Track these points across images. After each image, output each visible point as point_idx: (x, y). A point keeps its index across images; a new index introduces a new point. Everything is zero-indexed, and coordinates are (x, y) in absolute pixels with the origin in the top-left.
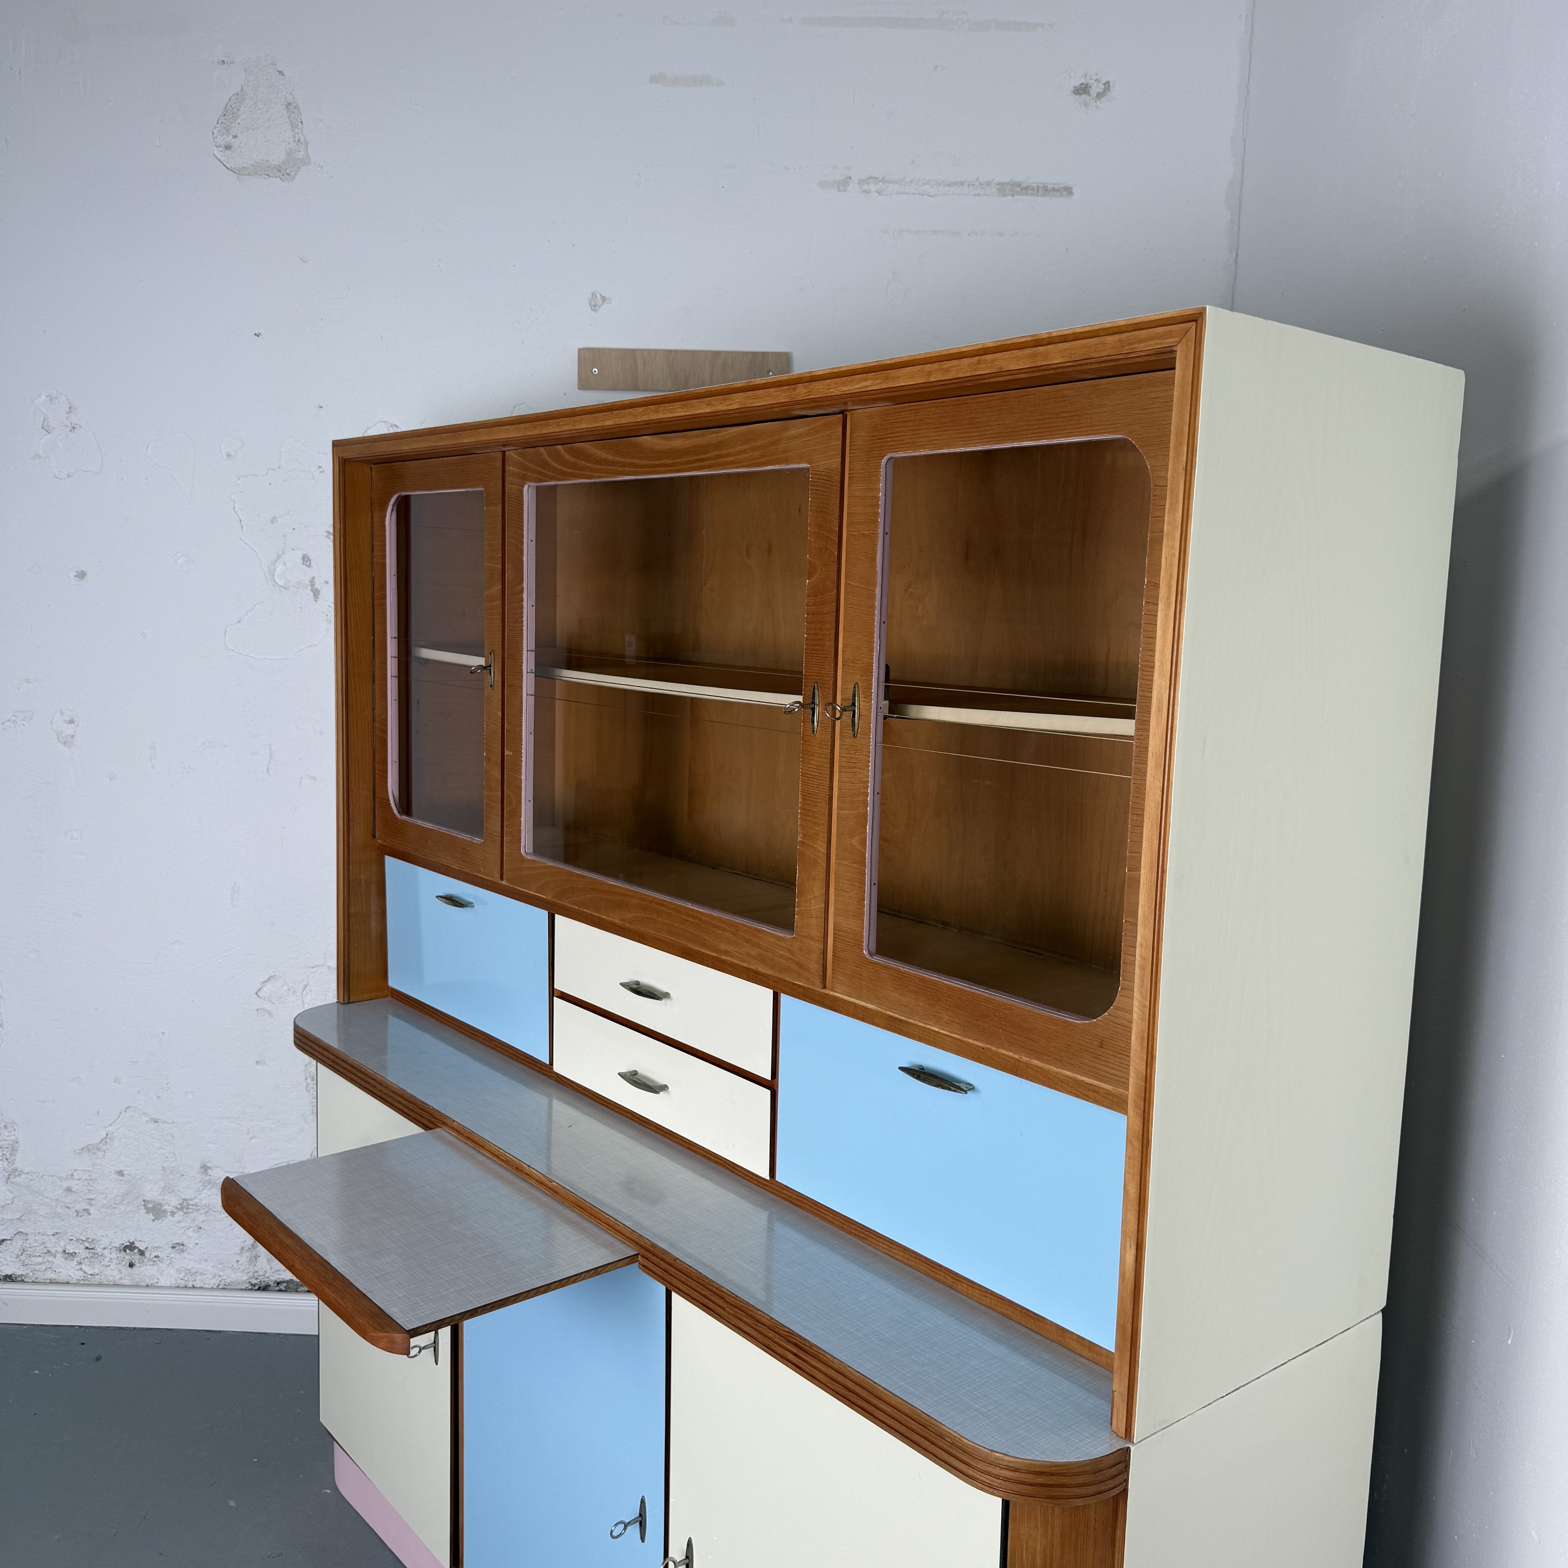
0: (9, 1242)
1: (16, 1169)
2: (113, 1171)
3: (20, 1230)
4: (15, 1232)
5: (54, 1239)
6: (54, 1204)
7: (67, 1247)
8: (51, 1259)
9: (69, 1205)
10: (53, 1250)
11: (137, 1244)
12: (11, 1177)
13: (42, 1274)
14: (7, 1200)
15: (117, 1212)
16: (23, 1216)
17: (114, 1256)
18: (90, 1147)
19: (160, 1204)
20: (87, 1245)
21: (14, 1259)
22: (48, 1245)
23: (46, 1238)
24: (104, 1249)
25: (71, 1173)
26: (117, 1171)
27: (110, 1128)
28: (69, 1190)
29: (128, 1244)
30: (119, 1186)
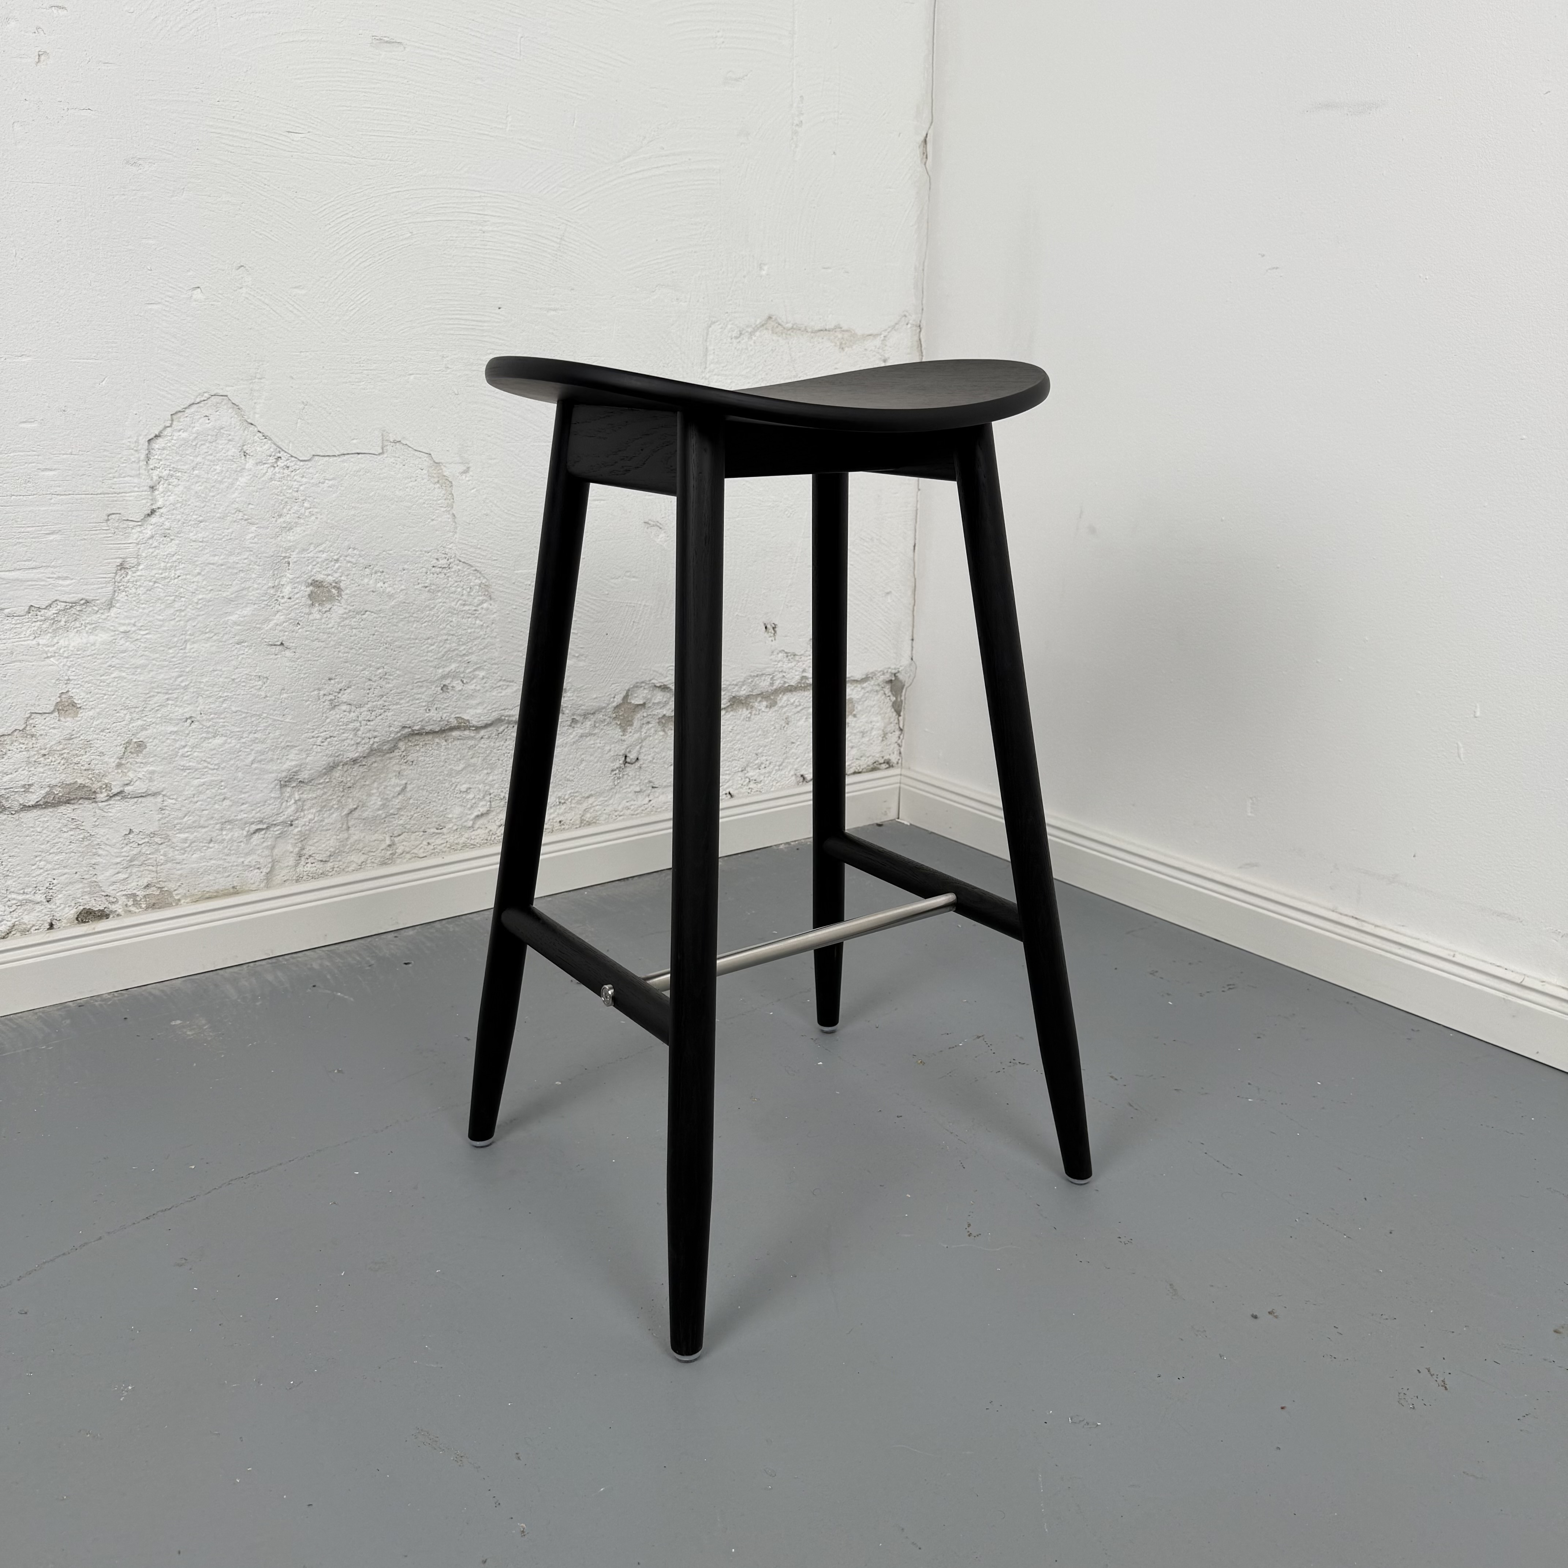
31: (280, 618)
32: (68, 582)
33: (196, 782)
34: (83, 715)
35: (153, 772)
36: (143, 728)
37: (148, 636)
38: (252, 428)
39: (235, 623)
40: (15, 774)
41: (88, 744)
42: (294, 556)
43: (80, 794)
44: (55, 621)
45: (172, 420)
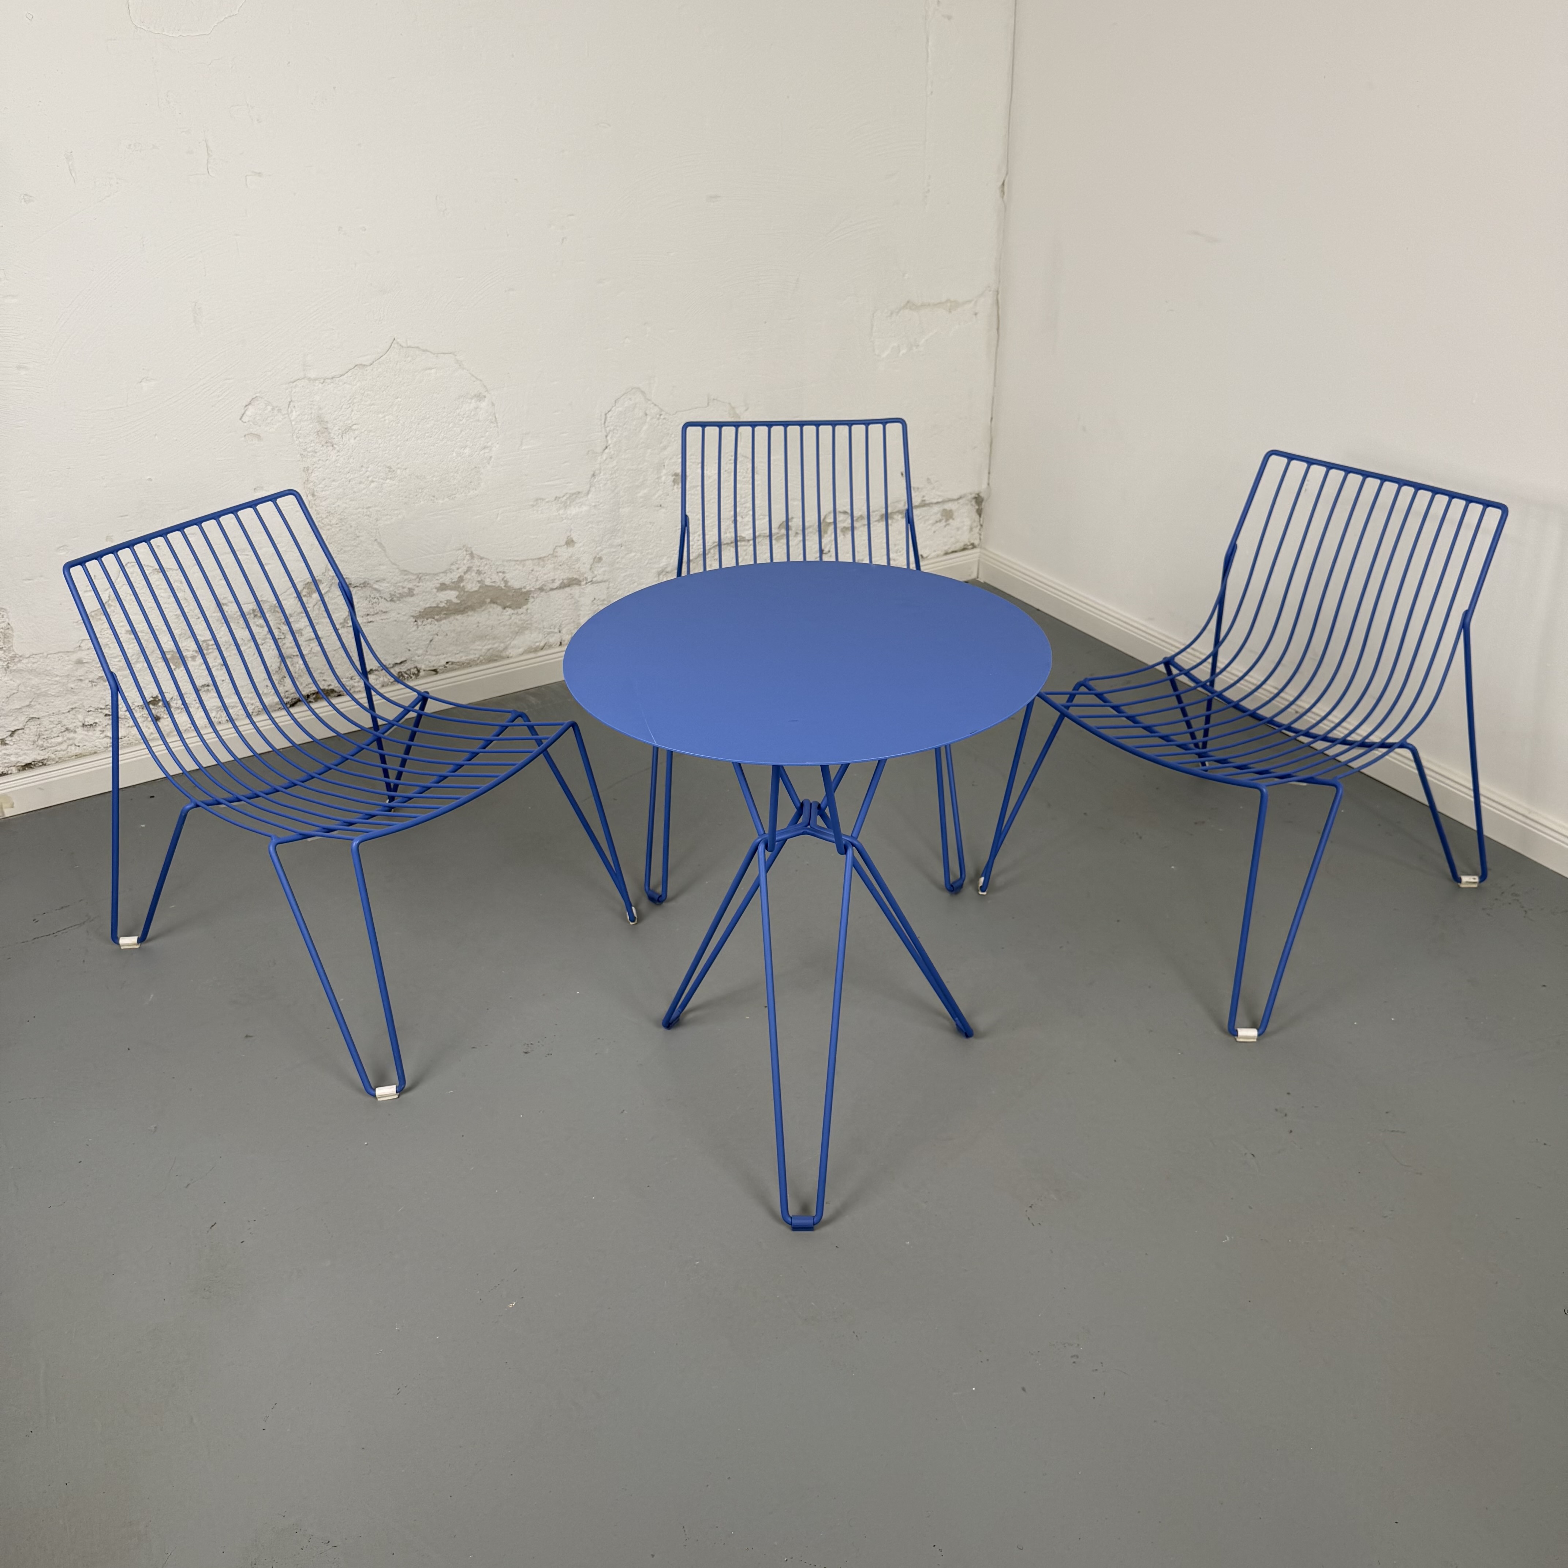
0: (20, 731)
1: (15, 656)
2: (123, 632)
3: (32, 716)
4: (26, 721)
5: (70, 716)
6: (64, 680)
7: (86, 720)
8: (72, 735)
9: (82, 678)
10: (71, 727)
12: (9, 665)
13: (65, 752)
14: (12, 689)
16: (31, 702)
18: (93, 614)
20: (106, 712)
21: (31, 747)
22: (65, 722)
23: (62, 717)
25: (78, 645)
26: (127, 631)
28: (79, 662)
29: (152, 699)
30: (132, 645)
31: (660, 492)
32: (571, 484)
33: (623, 575)
34: (576, 545)
35: (605, 571)
36: (601, 550)
37: (605, 507)
38: (649, 402)
39: (641, 497)
40: (549, 575)
41: (578, 560)
42: (667, 462)
43: (574, 582)
44: (565, 502)
45: (615, 402)
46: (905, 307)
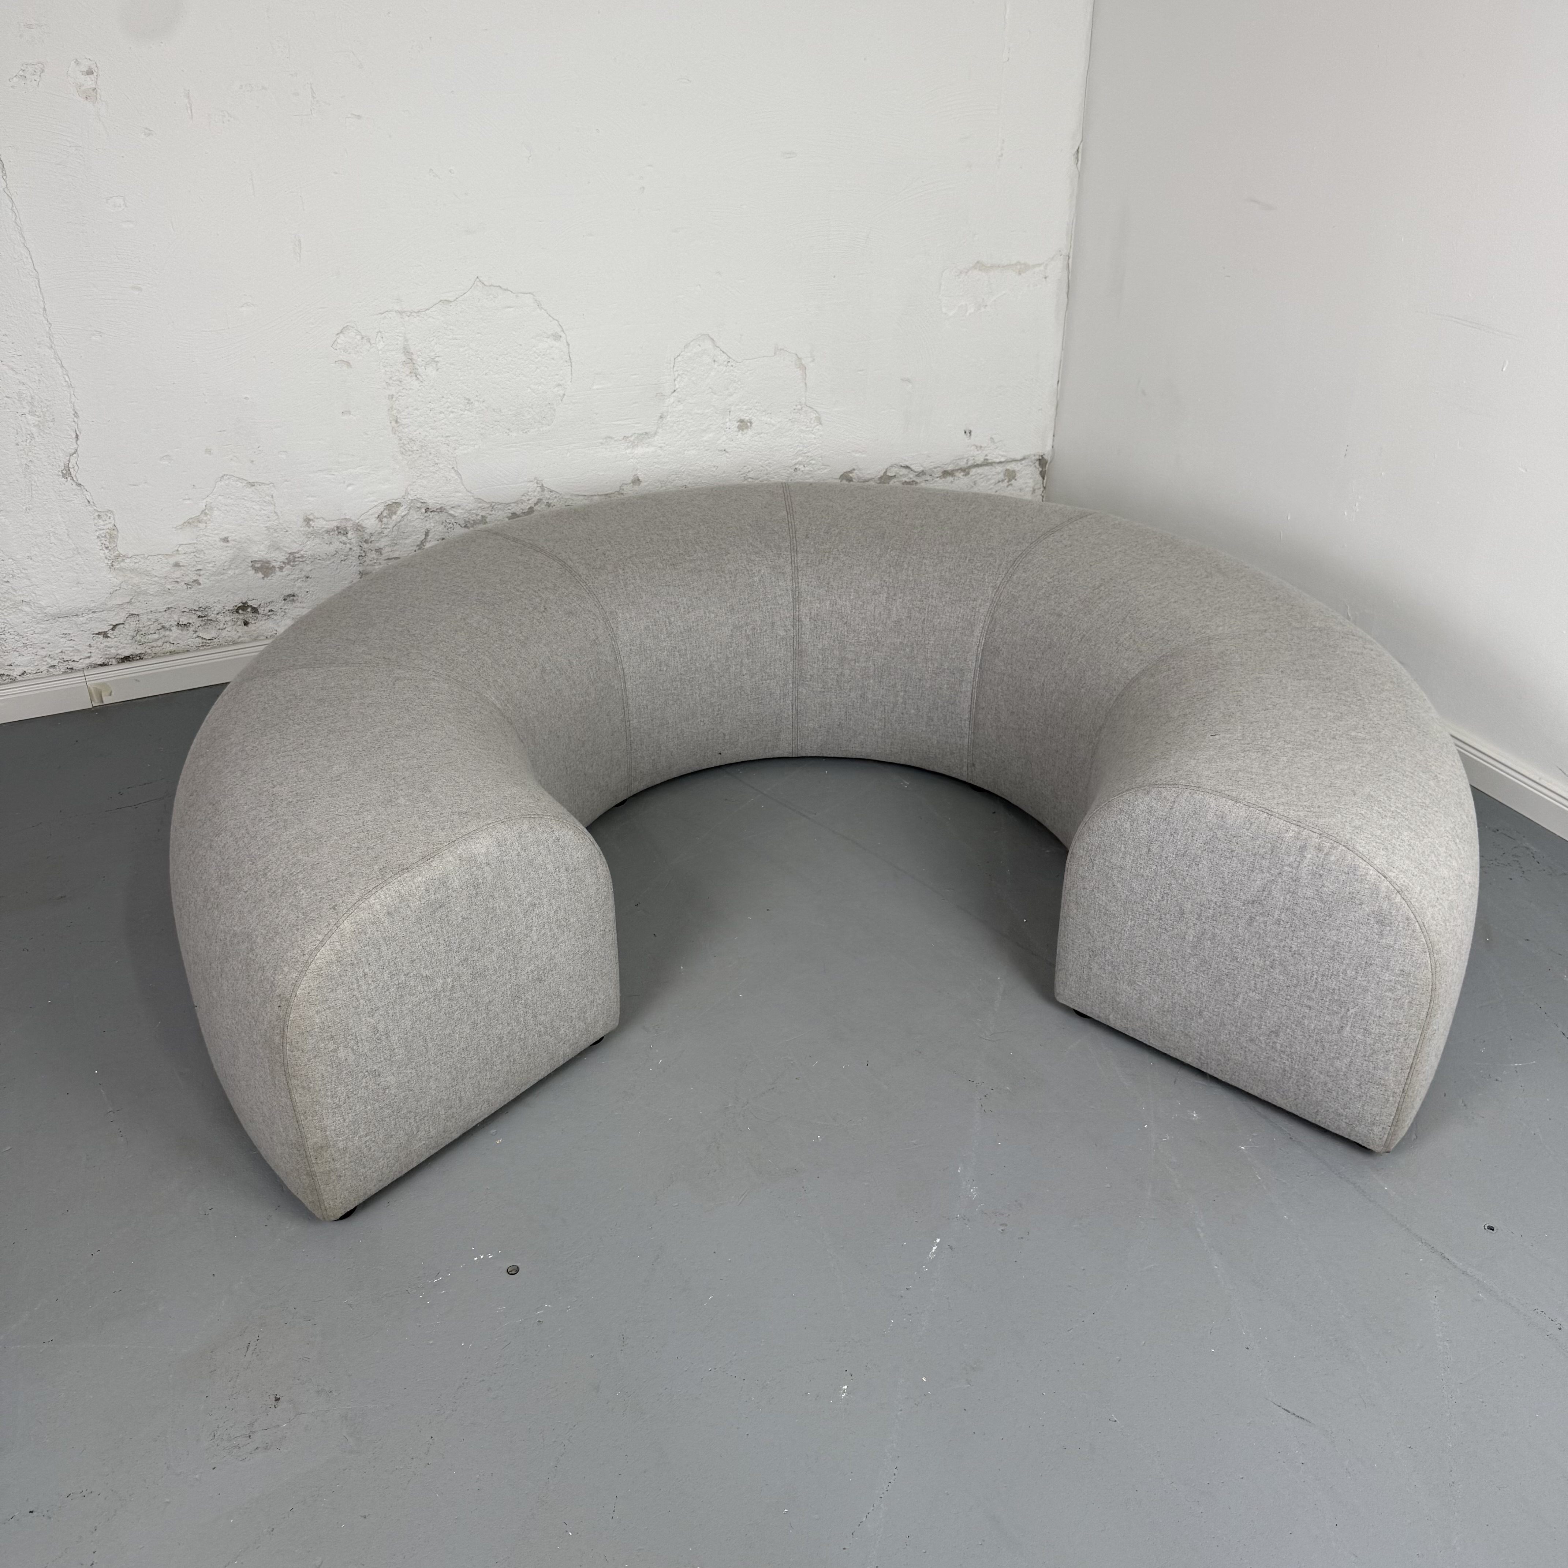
0: (121, 626)
1: (119, 556)
2: (218, 540)
3: (132, 612)
4: (127, 616)
5: (166, 615)
6: (163, 581)
7: (181, 620)
8: (167, 633)
9: (178, 580)
10: (167, 625)
11: (250, 603)
12: (114, 564)
13: (160, 648)
14: (115, 586)
15: (226, 577)
16: (132, 599)
17: (228, 619)
18: (191, 521)
19: (268, 562)
20: (199, 613)
21: (130, 641)
22: (161, 620)
23: (159, 615)
24: (218, 614)
25: (176, 548)
26: (221, 539)
27: (208, 499)
28: (177, 565)
29: (241, 604)
30: (225, 553)
31: (725, 437)
32: (640, 425)
37: (670, 449)
38: (718, 349)
39: (706, 441)
42: (733, 408)
44: (634, 442)
45: (685, 348)
46: (974, 267)
